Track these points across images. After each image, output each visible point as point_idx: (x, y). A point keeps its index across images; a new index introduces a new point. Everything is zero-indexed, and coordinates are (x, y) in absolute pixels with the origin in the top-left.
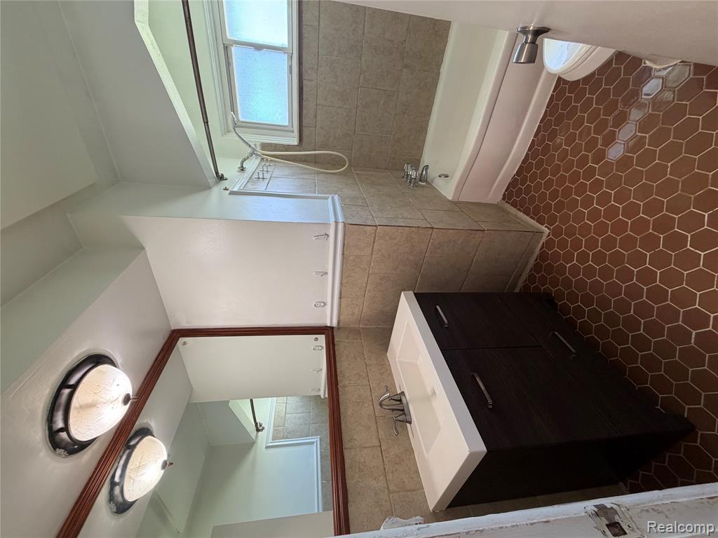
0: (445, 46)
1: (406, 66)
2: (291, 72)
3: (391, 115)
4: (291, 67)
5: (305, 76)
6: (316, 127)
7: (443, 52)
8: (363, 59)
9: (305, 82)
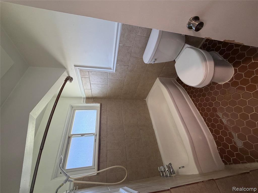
0: (151, 121)
1: (141, 129)
2: (96, 141)
3: (141, 147)
4: (96, 140)
5: (102, 140)
6: (107, 162)
7: (151, 123)
8: (124, 130)
9: (101, 142)
